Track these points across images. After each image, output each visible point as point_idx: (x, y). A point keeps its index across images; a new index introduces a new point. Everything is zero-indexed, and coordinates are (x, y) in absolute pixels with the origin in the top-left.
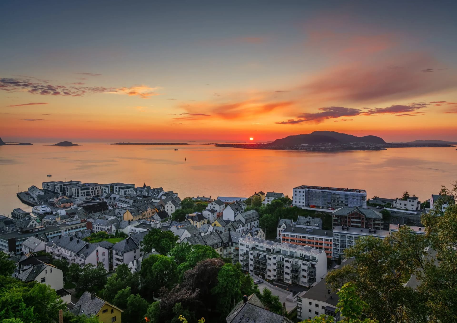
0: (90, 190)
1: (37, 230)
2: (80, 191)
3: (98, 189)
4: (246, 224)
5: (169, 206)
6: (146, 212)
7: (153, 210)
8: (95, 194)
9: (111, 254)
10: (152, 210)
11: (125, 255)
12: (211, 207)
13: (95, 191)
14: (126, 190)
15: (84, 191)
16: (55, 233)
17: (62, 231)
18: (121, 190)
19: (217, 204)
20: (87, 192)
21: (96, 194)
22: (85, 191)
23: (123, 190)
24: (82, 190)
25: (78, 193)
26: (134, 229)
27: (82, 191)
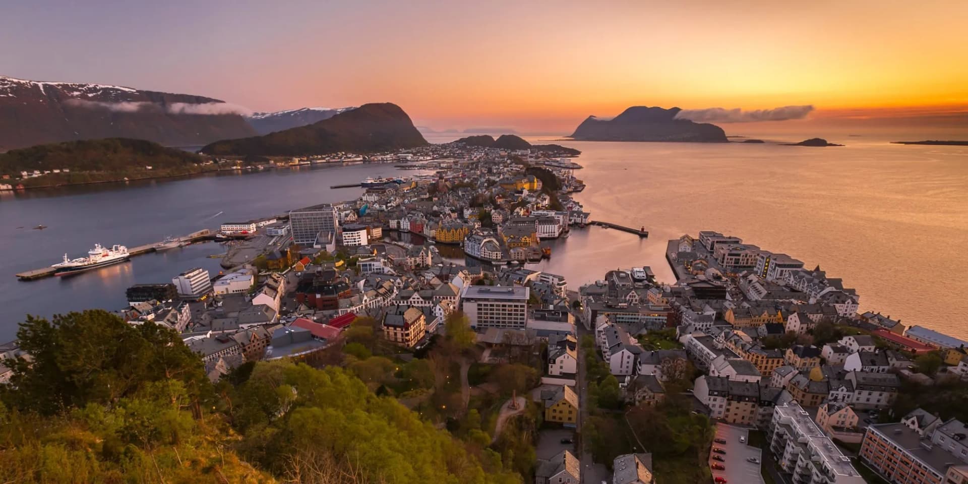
0: (741, 258)
1: (619, 307)
2: (726, 256)
3: (753, 257)
4: (856, 389)
5: (794, 319)
6: (760, 317)
7: (772, 316)
8: (747, 263)
9: (635, 359)
10: (770, 316)
11: (644, 366)
12: (846, 342)
13: (748, 260)
14: (784, 269)
15: (731, 257)
16: (632, 315)
17: (640, 314)
18: (777, 268)
19: (857, 341)
20: (735, 259)
21: (749, 264)
22: (734, 257)
23: (780, 269)
24: (729, 255)
25: (723, 259)
26: (694, 339)
27: (729, 257)
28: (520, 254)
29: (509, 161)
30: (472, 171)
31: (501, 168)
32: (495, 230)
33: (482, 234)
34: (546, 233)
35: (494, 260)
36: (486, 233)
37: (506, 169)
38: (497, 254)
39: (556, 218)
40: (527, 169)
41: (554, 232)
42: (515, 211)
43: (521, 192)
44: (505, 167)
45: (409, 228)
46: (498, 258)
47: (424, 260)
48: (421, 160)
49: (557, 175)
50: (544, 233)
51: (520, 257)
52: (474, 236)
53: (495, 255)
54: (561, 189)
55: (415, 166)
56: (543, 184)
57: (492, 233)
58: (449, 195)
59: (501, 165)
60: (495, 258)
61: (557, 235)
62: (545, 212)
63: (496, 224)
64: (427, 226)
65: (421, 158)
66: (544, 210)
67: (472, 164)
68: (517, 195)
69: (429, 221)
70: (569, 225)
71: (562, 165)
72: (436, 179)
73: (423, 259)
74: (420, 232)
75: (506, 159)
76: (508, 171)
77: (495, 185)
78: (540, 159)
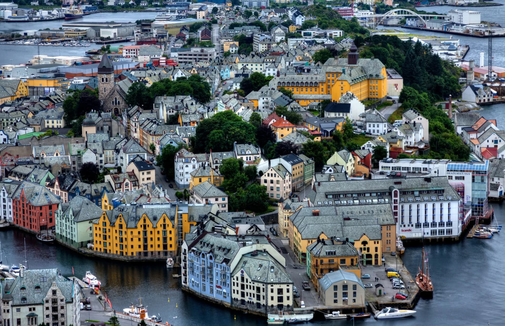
28: (350, 291)
29: (300, 21)
30: (196, 50)
31: (278, 39)
32: (274, 219)
33: (232, 232)
34: (426, 225)
35: (272, 309)
36: (243, 228)
37: (292, 42)
38: (280, 291)
39: (454, 182)
40: (358, 42)
41: (450, 224)
42: (331, 162)
43: (346, 108)
44: (290, 35)
45: (10, 216)
46: (285, 303)
47: (60, 311)
48: (42, 20)
49: (443, 57)
50: (418, 225)
51: (350, 298)
52: (210, 238)
53: (275, 295)
54: (457, 95)
55: (26, 37)
56: (405, 83)
57: (262, 227)
58: (129, 117)
59: (279, 30)
60: (275, 303)
61: (456, 230)
62: (419, 164)
63: (274, 203)
64: (65, 210)
65: (44, 13)
66: (415, 158)
67: (194, 28)
68: (332, 115)
69: (72, 195)
70: (492, 201)
71: (455, 29)
72: (88, 71)
73: (55, 309)
74: (43, 227)
75: (290, 14)
76: (298, 46)
77: (264, 88)
78: (392, 13)
